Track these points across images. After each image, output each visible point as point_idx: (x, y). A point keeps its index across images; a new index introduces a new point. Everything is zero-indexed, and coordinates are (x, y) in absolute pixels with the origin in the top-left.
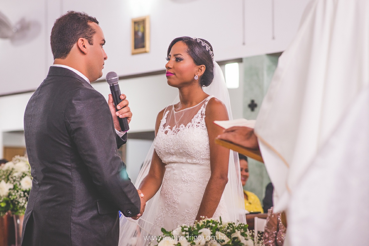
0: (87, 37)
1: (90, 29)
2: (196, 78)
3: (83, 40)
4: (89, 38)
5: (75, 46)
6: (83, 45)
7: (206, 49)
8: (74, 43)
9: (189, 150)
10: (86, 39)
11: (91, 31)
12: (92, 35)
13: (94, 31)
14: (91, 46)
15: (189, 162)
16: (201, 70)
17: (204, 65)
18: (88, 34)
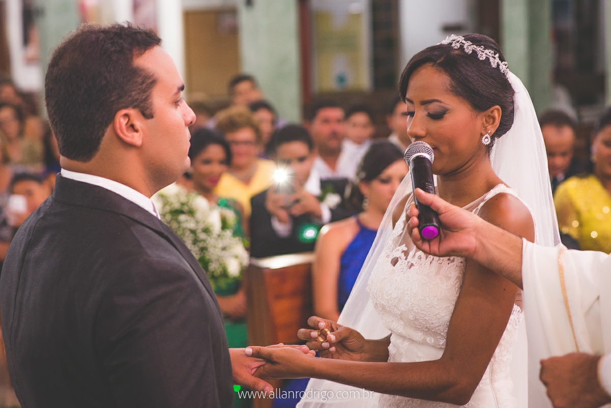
0: (136, 104)
1: (140, 80)
2: (486, 140)
3: (126, 115)
4: (141, 102)
5: (108, 132)
6: (129, 124)
7: (492, 64)
8: (107, 126)
9: (427, 318)
10: (134, 107)
11: (143, 83)
12: (148, 93)
13: (150, 81)
14: (150, 121)
15: (429, 342)
16: (494, 118)
17: (497, 107)
18: (138, 93)
